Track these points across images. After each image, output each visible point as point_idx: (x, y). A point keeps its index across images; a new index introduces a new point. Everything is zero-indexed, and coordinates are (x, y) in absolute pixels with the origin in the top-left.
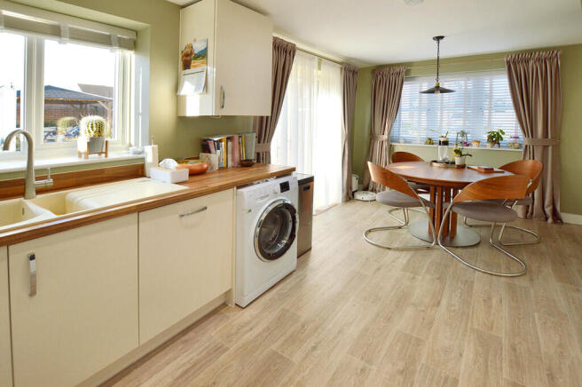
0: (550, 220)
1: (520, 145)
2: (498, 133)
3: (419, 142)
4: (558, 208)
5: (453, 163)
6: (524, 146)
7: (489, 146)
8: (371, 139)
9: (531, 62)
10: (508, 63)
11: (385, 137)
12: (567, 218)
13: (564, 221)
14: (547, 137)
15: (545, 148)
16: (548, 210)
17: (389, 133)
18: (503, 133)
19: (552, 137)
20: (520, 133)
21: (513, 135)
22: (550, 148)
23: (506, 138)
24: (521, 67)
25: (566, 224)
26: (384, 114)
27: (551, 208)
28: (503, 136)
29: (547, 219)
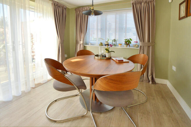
0: (151, 82)
1: (138, 46)
2: (129, 40)
3: (97, 44)
4: (154, 76)
5: (105, 56)
6: (140, 46)
7: (125, 46)
8: (76, 43)
9: (143, 4)
10: (133, 4)
11: (82, 42)
12: (158, 80)
13: (157, 82)
14: (150, 42)
15: (149, 47)
16: (150, 78)
17: (83, 40)
18: (131, 40)
19: (152, 42)
20: (138, 40)
21: (135, 41)
22: (151, 47)
23: (133, 43)
24: (138, 6)
25: (157, 83)
26: (81, 31)
27: (151, 76)
28: (131, 41)
29: (149, 81)
